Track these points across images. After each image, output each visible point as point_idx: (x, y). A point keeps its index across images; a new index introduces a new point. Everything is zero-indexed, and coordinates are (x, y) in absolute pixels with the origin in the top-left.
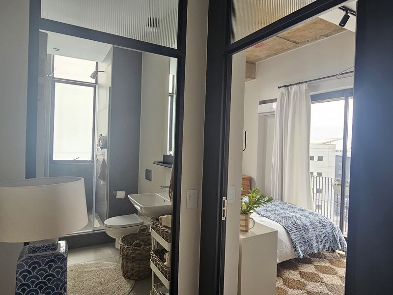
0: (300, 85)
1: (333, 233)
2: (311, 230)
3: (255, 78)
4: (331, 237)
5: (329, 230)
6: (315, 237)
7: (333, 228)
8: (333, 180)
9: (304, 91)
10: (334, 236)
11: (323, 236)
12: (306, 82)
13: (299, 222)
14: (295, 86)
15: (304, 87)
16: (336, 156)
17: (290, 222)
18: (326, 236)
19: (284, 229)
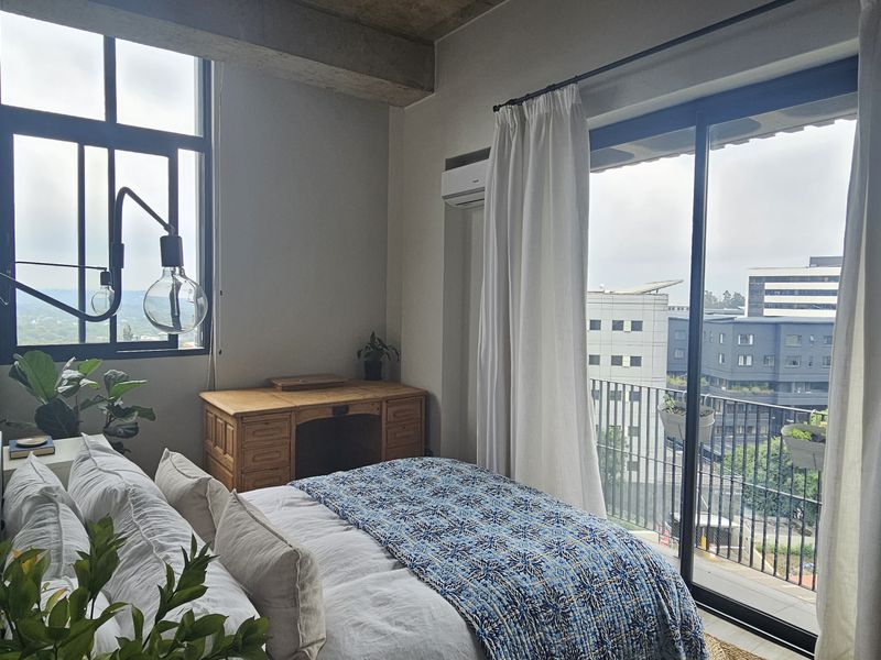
0: (558, 92)
1: (661, 607)
2: (579, 611)
3: (432, 90)
4: (651, 624)
5: (646, 597)
6: (592, 640)
7: (661, 584)
8: (662, 394)
9: (569, 112)
10: (664, 616)
11: (622, 625)
12: (575, 80)
13: (534, 586)
14: (541, 98)
15: (567, 97)
16: (670, 319)
17: (498, 589)
18: (635, 623)
19: (467, 634)
